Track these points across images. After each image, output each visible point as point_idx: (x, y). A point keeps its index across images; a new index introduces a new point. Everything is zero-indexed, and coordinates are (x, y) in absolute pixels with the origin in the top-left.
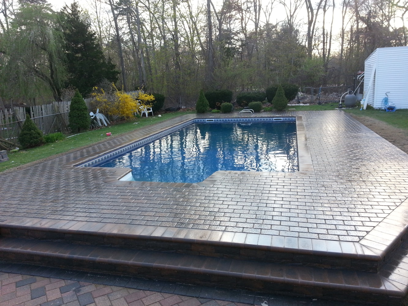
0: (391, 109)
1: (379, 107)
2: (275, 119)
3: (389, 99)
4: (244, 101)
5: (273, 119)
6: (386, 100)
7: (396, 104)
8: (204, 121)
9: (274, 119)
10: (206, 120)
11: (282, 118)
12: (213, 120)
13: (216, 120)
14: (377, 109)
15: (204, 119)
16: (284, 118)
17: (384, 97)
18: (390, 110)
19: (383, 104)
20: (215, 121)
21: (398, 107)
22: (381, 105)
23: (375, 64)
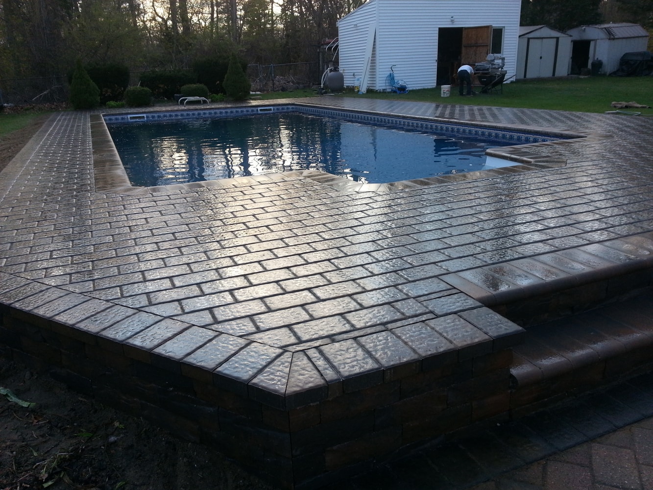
0: (402, 89)
1: (384, 88)
2: (261, 110)
3: (395, 75)
4: (162, 86)
5: (257, 110)
6: (391, 78)
7: (407, 83)
8: (123, 119)
9: (259, 109)
10: (129, 116)
11: (272, 108)
12: (143, 117)
13: (150, 115)
14: (380, 92)
15: (122, 114)
16: (275, 108)
17: (389, 73)
18: (402, 92)
19: (387, 84)
20: (147, 117)
21: (410, 87)
22: (384, 85)
23: (373, 22)
